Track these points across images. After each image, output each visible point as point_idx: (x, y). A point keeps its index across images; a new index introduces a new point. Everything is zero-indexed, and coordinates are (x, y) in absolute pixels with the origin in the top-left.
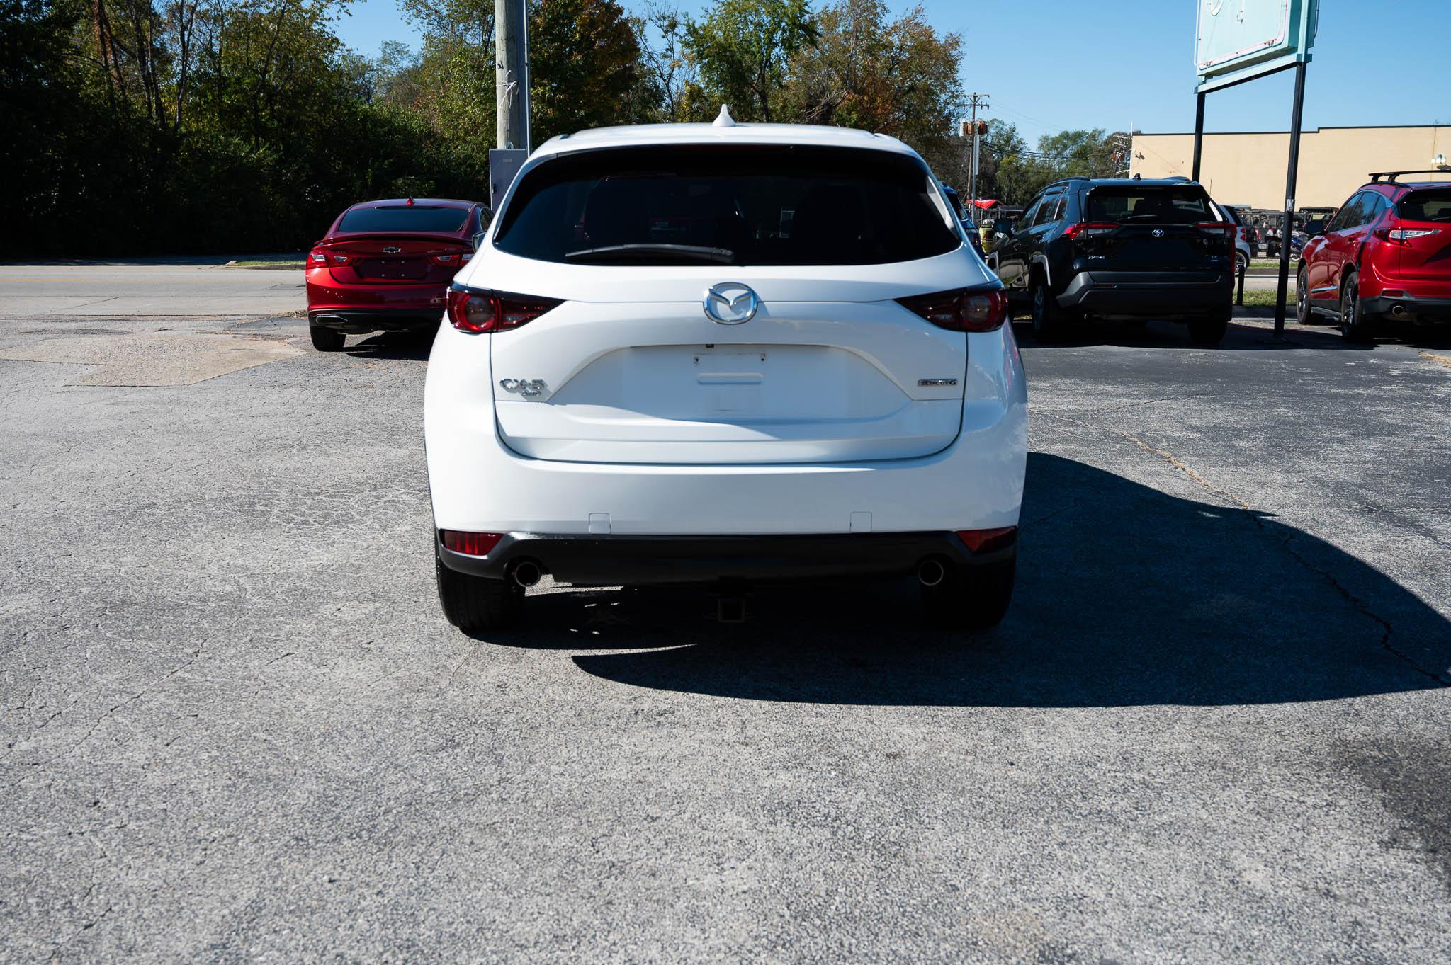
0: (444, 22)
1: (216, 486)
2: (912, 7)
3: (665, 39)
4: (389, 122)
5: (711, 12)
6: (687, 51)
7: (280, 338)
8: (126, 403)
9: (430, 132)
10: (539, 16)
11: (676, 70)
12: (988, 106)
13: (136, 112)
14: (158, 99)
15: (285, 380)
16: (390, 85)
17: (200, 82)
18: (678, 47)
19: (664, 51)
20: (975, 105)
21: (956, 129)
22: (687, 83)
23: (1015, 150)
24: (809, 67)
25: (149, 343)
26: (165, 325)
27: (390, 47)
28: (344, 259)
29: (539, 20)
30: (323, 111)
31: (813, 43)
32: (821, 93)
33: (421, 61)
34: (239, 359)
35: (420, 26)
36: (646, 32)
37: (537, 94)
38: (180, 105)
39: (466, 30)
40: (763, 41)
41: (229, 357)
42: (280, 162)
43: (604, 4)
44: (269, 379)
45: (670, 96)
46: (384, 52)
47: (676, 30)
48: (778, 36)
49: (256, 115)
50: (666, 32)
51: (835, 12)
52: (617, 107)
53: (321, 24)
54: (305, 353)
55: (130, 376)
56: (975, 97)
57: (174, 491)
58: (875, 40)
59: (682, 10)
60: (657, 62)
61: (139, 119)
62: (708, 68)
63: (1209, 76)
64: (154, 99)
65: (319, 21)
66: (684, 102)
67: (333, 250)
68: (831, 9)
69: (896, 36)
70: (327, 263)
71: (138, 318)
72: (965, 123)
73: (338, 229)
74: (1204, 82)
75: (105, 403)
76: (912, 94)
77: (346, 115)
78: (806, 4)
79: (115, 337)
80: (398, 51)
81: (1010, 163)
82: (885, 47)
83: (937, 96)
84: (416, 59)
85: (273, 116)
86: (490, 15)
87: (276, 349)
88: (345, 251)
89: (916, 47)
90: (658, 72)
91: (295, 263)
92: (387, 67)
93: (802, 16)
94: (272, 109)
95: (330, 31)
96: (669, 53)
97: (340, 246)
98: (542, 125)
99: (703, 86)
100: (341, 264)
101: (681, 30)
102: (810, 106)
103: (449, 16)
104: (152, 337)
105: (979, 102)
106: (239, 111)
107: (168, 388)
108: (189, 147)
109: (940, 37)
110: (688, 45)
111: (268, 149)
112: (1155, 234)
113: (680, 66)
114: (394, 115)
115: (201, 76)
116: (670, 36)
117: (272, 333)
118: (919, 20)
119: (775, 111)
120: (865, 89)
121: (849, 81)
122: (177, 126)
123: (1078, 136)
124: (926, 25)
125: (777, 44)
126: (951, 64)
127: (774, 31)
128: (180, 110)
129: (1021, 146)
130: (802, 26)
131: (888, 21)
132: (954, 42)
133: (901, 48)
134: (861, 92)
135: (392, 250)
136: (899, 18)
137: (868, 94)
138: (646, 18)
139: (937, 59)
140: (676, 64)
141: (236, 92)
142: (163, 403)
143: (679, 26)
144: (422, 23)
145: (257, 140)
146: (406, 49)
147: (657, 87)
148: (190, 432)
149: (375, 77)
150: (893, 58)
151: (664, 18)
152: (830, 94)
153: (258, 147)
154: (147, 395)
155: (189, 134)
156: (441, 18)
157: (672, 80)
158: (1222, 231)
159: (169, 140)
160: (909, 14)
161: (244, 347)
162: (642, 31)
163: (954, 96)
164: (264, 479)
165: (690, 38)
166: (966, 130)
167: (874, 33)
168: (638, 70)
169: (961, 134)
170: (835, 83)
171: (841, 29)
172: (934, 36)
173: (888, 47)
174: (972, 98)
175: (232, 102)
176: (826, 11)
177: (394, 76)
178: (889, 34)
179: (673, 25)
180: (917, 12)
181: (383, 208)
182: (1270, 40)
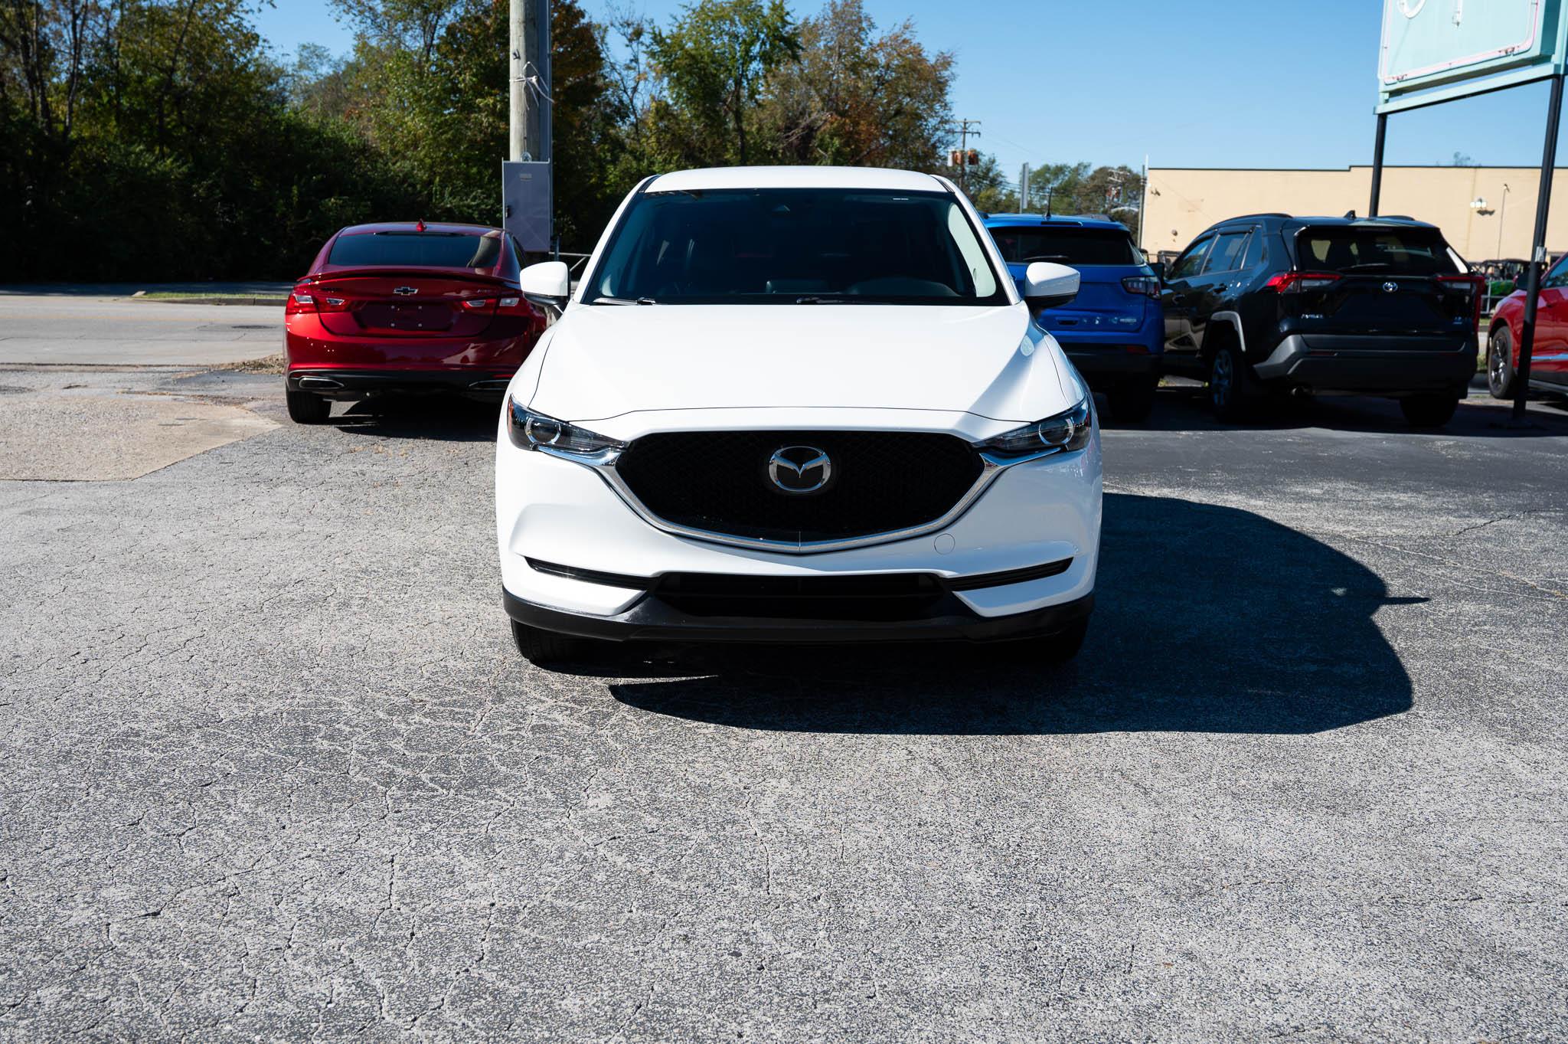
0: (378, 20)
1: (231, 689)
2: (901, 23)
3: (629, 48)
4: (318, 133)
5: (680, 19)
6: (653, 62)
7: (237, 402)
8: (48, 512)
9: (364, 146)
10: (489, 16)
11: (642, 84)
12: (979, 133)
13: (16, 112)
14: (44, 99)
15: (268, 472)
16: (308, 93)
17: (94, 79)
18: (643, 59)
19: (628, 62)
20: (965, 133)
21: (946, 159)
22: (653, 98)
23: (994, 182)
24: (787, 85)
25: (61, 408)
26: (75, 378)
27: (309, 50)
28: (341, 302)
29: (488, 22)
30: (240, 118)
31: (795, 58)
32: (801, 113)
33: (343, 67)
34: (191, 436)
35: (352, 24)
36: (608, 39)
37: (487, 105)
38: (70, 106)
39: (405, 30)
40: (738, 54)
41: (177, 432)
42: (191, 176)
43: (563, 5)
44: (246, 471)
45: (634, 113)
46: (301, 55)
47: (642, 39)
48: (756, 49)
49: (161, 121)
50: (630, 41)
51: (815, 25)
52: (577, 123)
53: (238, 17)
54: (280, 426)
55: (46, 463)
56: (965, 123)
57: (162, 700)
58: (859, 57)
59: (648, 17)
60: (619, 74)
61: (22, 122)
62: (677, 82)
63: (1395, 93)
64: (39, 99)
65: (236, 13)
66: (650, 121)
67: (323, 290)
68: (812, 21)
69: (882, 54)
70: (317, 307)
71: (36, 367)
72: (954, 153)
73: (328, 261)
74: (1387, 101)
75: (16, 510)
76: (898, 118)
77: (267, 123)
78: (788, 14)
79: (14, 398)
80: (317, 55)
81: (989, 198)
82: (869, 66)
83: (926, 120)
84: (337, 65)
85: (181, 123)
86: (432, 15)
87: (242, 420)
88: (339, 292)
89: (904, 66)
90: (622, 86)
91: (218, 296)
92: (304, 73)
93: (784, 27)
94: (180, 114)
95: (248, 25)
96: (634, 64)
97: (332, 285)
98: (492, 141)
99: (670, 102)
100: (335, 308)
101: (646, 38)
102: (788, 129)
103: (386, 13)
104: (64, 399)
105: (970, 129)
106: (141, 115)
107: (103, 484)
108: (82, 154)
109: (931, 56)
110: (653, 55)
111: (175, 160)
112: (1387, 288)
113: (646, 79)
114: (323, 125)
115: (93, 72)
116: (634, 44)
117: (222, 393)
118: (907, 36)
119: (749, 133)
120: (847, 111)
121: (830, 103)
122: (67, 130)
123: (1059, 170)
124: (914, 42)
125: (755, 58)
126: (940, 86)
127: (752, 43)
128: (71, 111)
129: (1000, 179)
130: (782, 39)
131: (874, 37)
132: (946, 62)
133: (888, 67)
134: (843, 114)
135: (406, 291)
136: (885, 34)
137: (850, 117)
138: (608, 24)
139: (927, 80)
140: (641, 77)
141: (136, 94)
142: (102, 512)
143: (645, 34)
144: (353, 20)
145: (161, 150)
146: (325, 54)
147: (621, 102)
148: (156, 569)
149: (291, 84)
150: (878, 78)
151: (629, 25)
152: (810, 116)
153: (163, 156)
154: (75, 497)
155: (81, 140)
156: (376, 16)
157: (637, 95)
158: (1467, 286)
159: (59, 146)
160: (896, 30)
161: (192, 416)
162: (603, 39)
163: (944, 121)
164: (305, 673)
165: (656, 48)
166: (955, 160)
167: (858, 49)
168: (600, 82)
169: (950, 163)
170: (816, 103)
171: (822, 44)
172: (924, 54)
173: (873, 65)
174: (963, 125)
175: (132, 105)
176: (806, 23)
177: (312, 83)
178: (873, 50)
179: (638, 33)
180: (906, 28)
181: (385, 233)
182: (1509, 46)
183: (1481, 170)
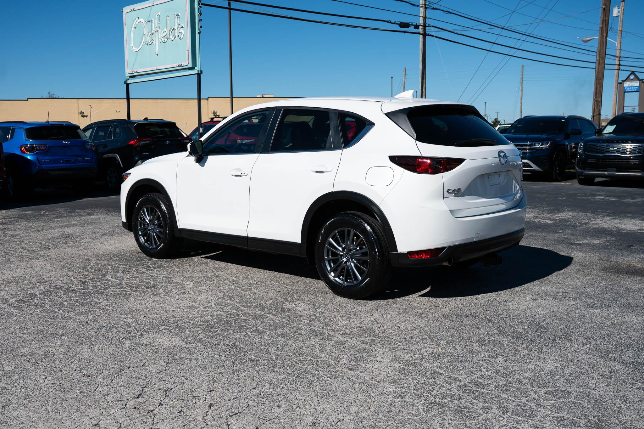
63: (131, 77)
112: (167, 143)
158: (188, 141)
182: (180, 64)
183: (80, 100)
